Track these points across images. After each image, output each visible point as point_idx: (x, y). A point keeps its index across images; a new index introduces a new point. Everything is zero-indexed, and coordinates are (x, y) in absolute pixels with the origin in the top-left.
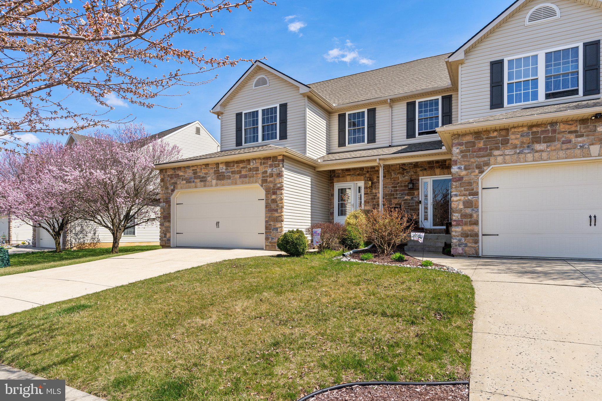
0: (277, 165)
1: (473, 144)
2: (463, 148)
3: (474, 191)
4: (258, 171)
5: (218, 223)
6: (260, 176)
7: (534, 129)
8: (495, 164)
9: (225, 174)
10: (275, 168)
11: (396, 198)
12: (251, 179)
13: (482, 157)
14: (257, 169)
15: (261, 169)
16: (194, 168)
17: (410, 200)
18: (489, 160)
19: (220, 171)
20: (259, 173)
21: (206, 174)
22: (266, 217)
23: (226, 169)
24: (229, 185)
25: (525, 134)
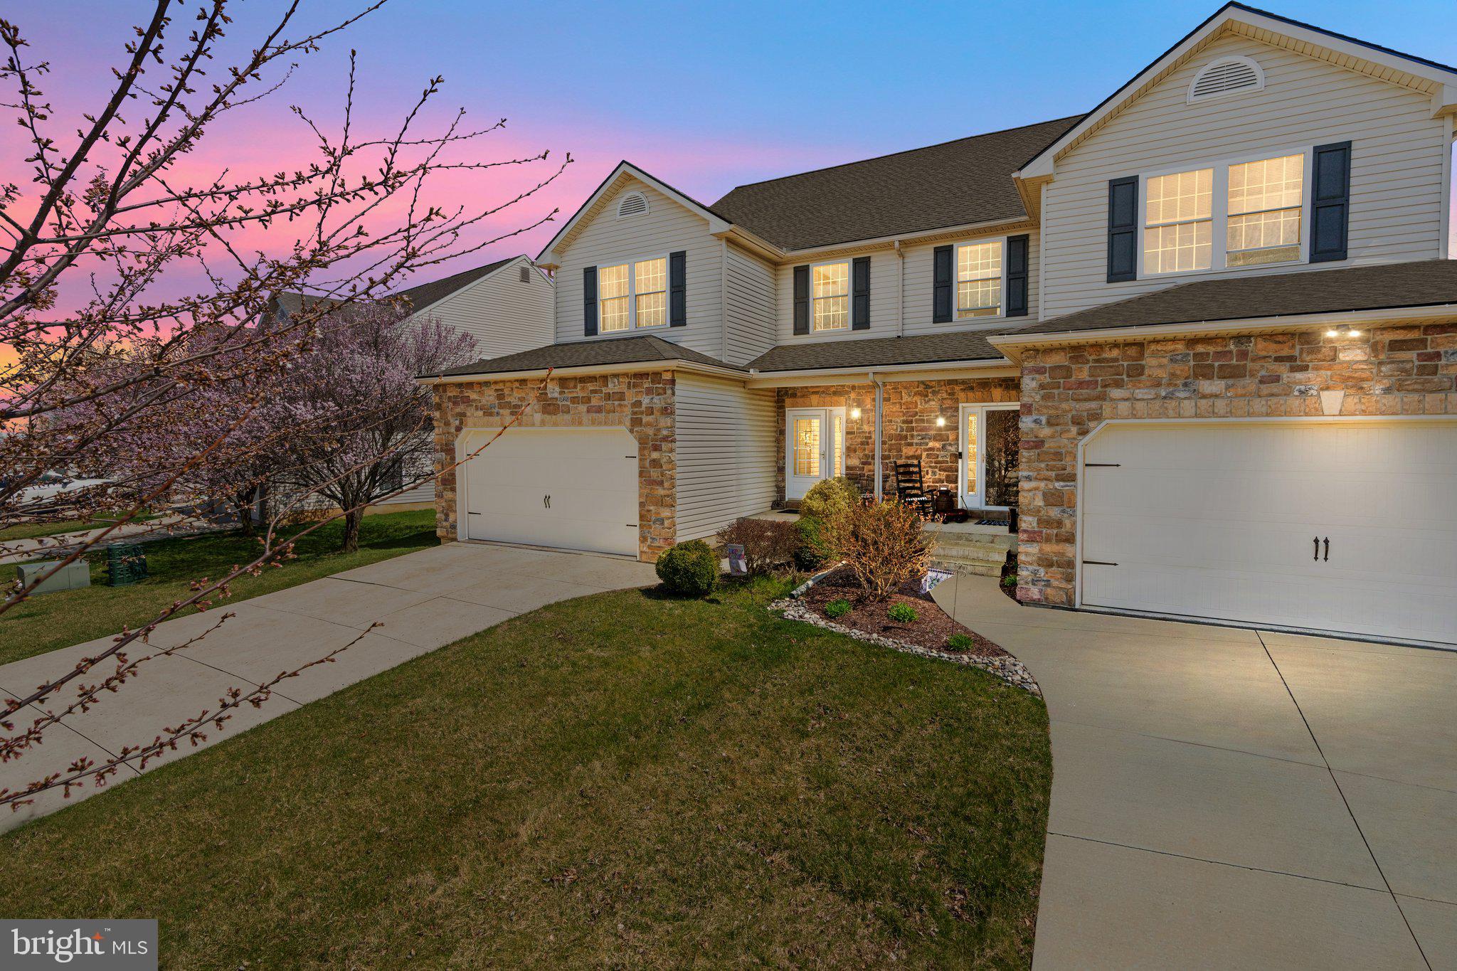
0: (661, 391)
1: (1068, 372)
2: (1046, 378)
3: (1066, 472)
4: (624, 400)
5: (547, 498)
6: (628, 411)
7: (1200, 348)
8: (1112, 418)
9: (559, 402)
10: (658, 397)
11: (911, 444)
12: (610, 416)
13: (1086, 400)
14: (621, 397)
15: (631, 397)
16: (498, 387)
17: (938, 450)
18: (1101, 408)
19: (549, 396)
20: (625, 406)
21: (522, 399)
22: (640, 496)
23: (561, 393)
24: (567, 424)
25: (1179, 357)
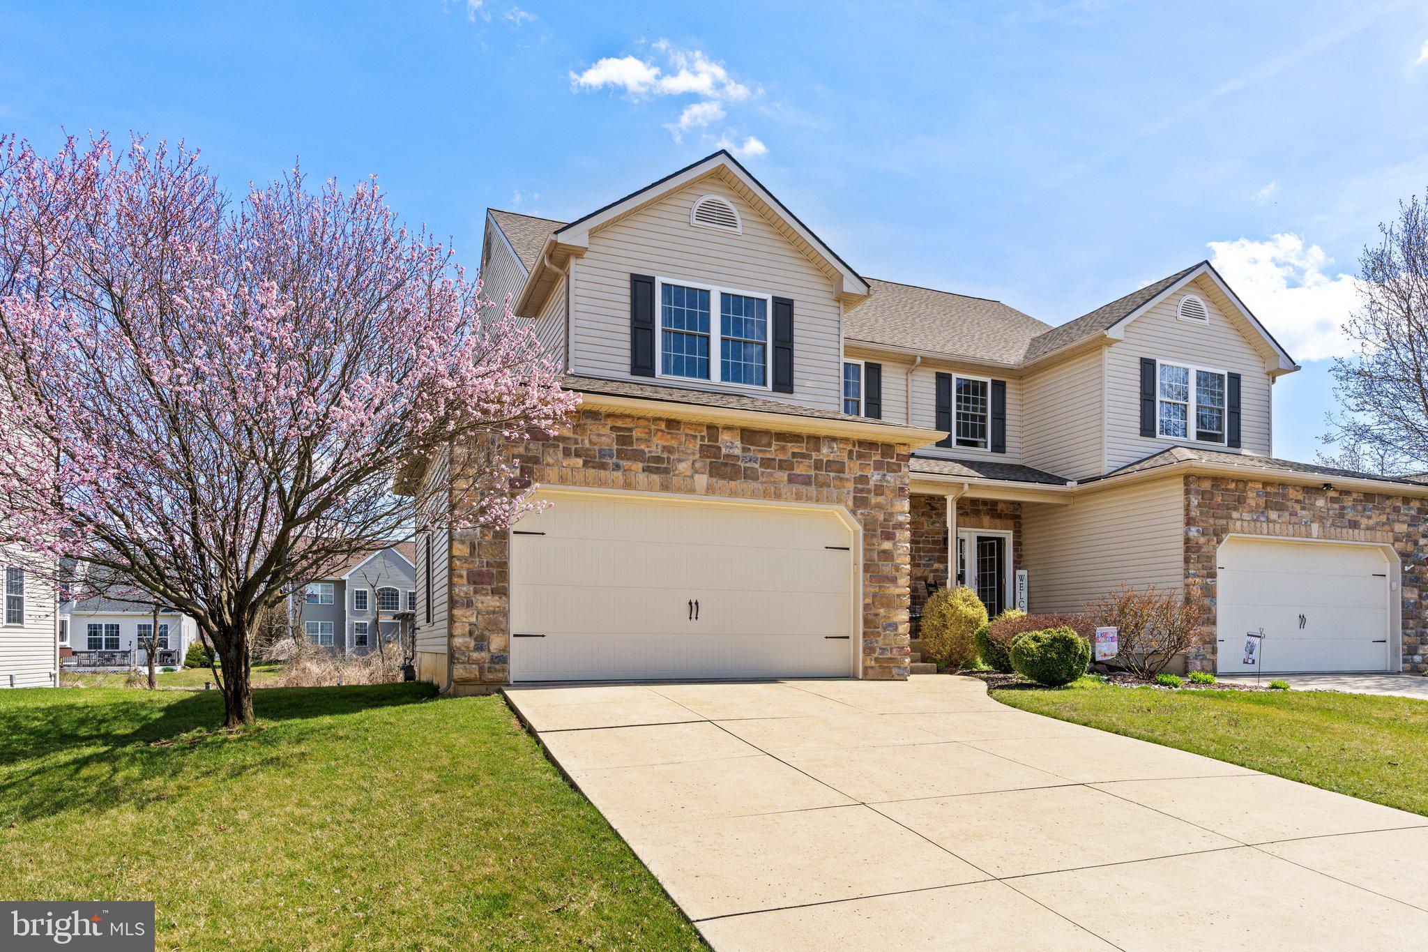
0: (895, 467)
1: (1211, 495)
3: (1212, 571)
4: (844, 473)
5: (694, 607)
6: (850, 486)
7: (1268, 489)
8: (1233, 532)
9: (739, 463)
10: (892, 474)
12: (825, 490)
13: (1220, 518)
14: (839, 468)
15: (854, 469)
16: (619, 424)
18: (1228, 524)
19: (724, 451)
20: (847, 480)
21: (669, 450)
22: (865, 595)
23: (744, 450)
24: (754, 495)
25: (1261, 493)
